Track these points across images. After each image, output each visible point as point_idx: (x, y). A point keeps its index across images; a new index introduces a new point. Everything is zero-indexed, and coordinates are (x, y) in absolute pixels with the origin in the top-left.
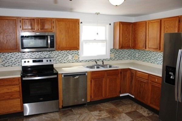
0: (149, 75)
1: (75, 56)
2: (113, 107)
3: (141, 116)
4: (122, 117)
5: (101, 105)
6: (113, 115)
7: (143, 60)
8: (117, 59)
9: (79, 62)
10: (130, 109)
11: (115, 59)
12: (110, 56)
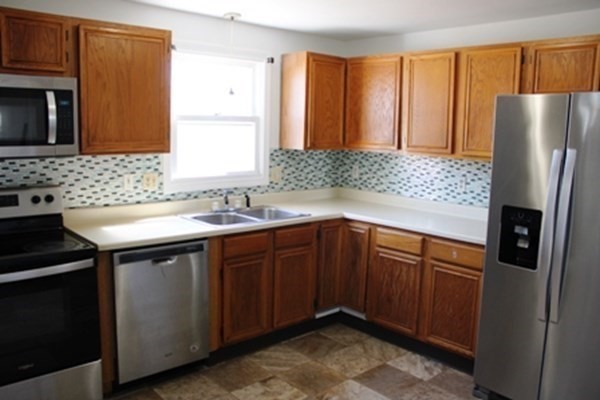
0: (424, 241)
1: (148, 180)
2: (304, 362)
3: (411, 382)
4: (352, 394)
5: (256, 357)
6: (317, 392)
7: (378, 188)
8: (292, 185)
9: (162, 201)
10: (364, 360)
11: (285, 185)
12: (270, 176)
